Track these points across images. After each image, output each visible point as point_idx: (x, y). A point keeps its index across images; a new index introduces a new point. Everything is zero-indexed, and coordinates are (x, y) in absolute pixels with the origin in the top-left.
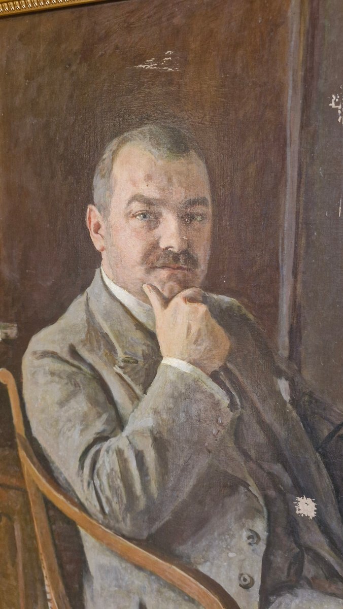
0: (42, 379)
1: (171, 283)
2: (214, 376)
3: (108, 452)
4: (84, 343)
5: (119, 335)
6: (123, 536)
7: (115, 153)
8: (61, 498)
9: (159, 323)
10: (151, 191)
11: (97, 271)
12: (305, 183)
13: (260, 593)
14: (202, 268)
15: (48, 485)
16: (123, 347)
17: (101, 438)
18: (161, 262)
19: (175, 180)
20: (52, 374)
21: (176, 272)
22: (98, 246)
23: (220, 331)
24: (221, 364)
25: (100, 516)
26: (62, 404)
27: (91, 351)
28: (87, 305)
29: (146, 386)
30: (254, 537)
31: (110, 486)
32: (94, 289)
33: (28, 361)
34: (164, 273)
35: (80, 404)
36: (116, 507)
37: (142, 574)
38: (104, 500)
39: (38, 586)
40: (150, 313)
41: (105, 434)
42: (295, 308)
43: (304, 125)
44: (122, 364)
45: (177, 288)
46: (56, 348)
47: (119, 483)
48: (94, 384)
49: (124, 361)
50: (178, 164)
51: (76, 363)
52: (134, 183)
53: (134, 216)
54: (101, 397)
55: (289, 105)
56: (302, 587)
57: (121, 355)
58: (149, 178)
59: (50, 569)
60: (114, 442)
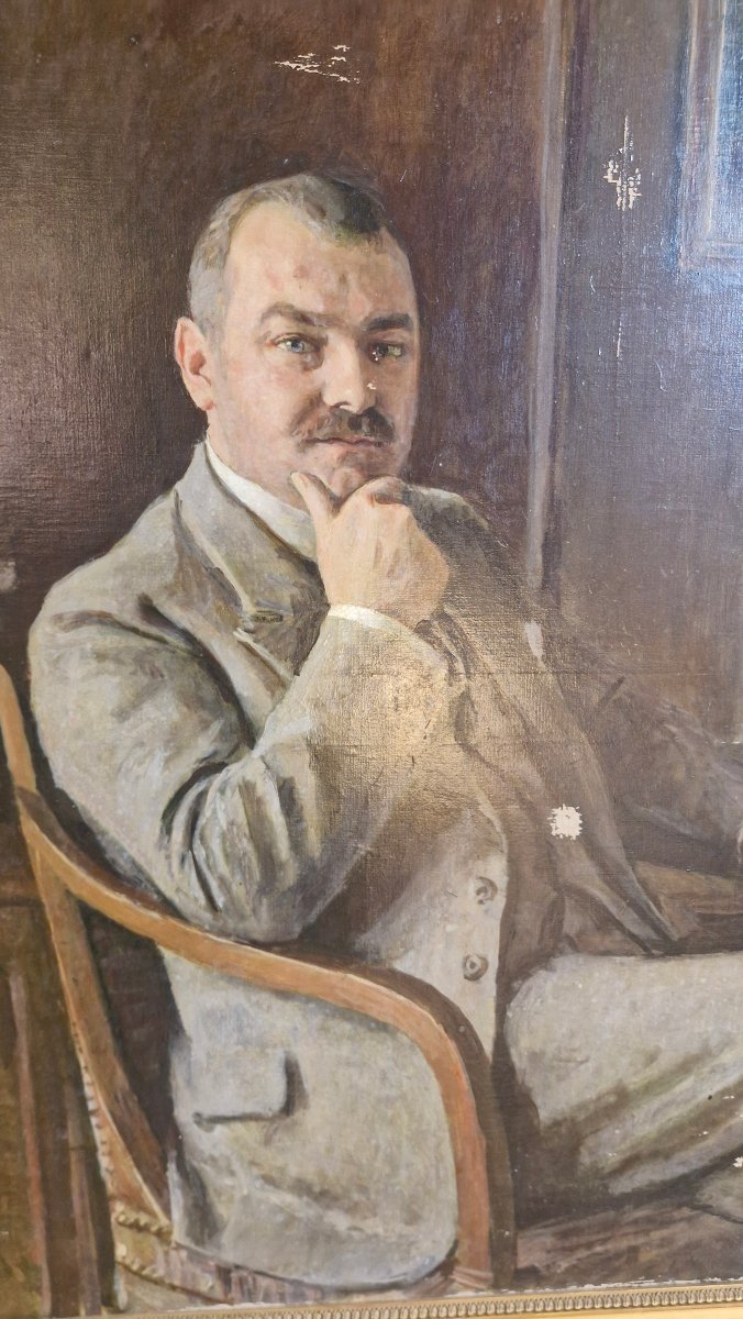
0: (75, 670)
1: (347, 470)
2: (423, 630)
3: (222, 791)
4: (170, 590)
5: (244, 572)
6: (255, 944)
7: (235, 220)
8: (122, 899)
9: (323, 543)
10: (308, 299)
11: (199, 448)
12: (570, 304)
13: (498, 980)
14: (402, 441)
15: (90, 881)
16: (252, 594)
17: (209, 768)
18: (326, 431)
19: (352, 278)
20: (101, 656)
21: (355, 449)
22: (199, 400)
23: (434, 553)
24: (433, 607)
25: (207, 916)
26: (122, 714)
27: (187, 604)
28: (177, 515)
29: (299, 659)
30: (487, 887)
31: (227, 856)
32: (191, 484)
33: (41, 635)
34: (332, 452)
35: (165, 710)
36: (239, 890)
37: (290, 1007)
38: (214, 885)
39: (68, 1090)
40: (306, 526)
41: (218, 759)
42: (553, 507)
43: (567, 206)
44: (251, 626)
45: (356, 477)
46: (110, 606)
47: (246, 845)
48: (194, 668)
49: (256, 619)
50: (356, 253)
51: (154, 630)
52: (274, 280)
53: (275, 343)
54: (209, 691)
55: (544, 169)
56: (562, 953)
57: (248, 607)
58: (302, 272)
59: (96, 1051)
60: (235, 772)
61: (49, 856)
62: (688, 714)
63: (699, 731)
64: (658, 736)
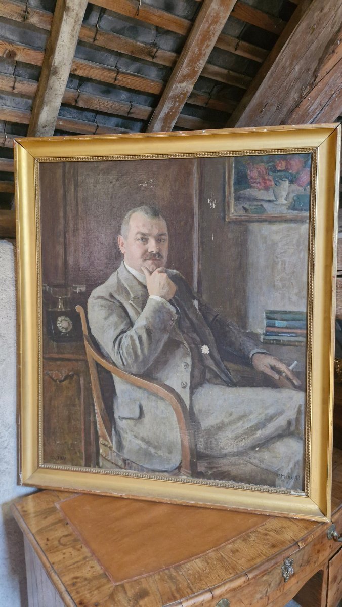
0: (96, 308)
1: (153, 266)
2: (170, 301)
3: (126, 337)
4: (116, 292)
5: (131, 287)
6: (133, 374)
7: (130, 215)
8: (104, 361)
9: (148, 282)
10: (145, 231)
11: (122, 261)
12: (201, 228)
13: (190, 389)
14: (165, 259)
15: (98, 356)
16: (133, 293)
17: (123, 332)
18: (149, 257)
19: (154, 226)
20: (102, 306)
21: (155, 261)
22: (123, 252)
23: (172, 284)
24: (172, 296)
25: (122, 367)
26: (106, 319)
27: (119, 295)
28: (118, 276)
29: (143, 308)
30: (187, 365)
31: (127, 353)
32: (121, 269)
33: (90, 301)
34: (150, 262)
35: (114, 318)
36: (129, 361)
37: (141, 391)
38: (124, 359)
39: (91, 407)
40: (144, 278)
41: (125, 330)
42: (199, 273)
43: (200, 208)
44: (132, 300)
45: (155, 268)
46: (104, 295)
47: (131, 350)
48: (121, 309)
49: (133, 298)
50: (155, 221)
51: (112, 300)
52: (138, 227)
53: (138, 240)
54: (123, 314)
55: (194, 201)
56: (205, 383)
57: (132, 296)
58: (144, 225)
59: (98, 398)
60: (129, 333)
61: (90, 350)
62: (234, 324)
63: (237, 328)
64: (227, 329)
